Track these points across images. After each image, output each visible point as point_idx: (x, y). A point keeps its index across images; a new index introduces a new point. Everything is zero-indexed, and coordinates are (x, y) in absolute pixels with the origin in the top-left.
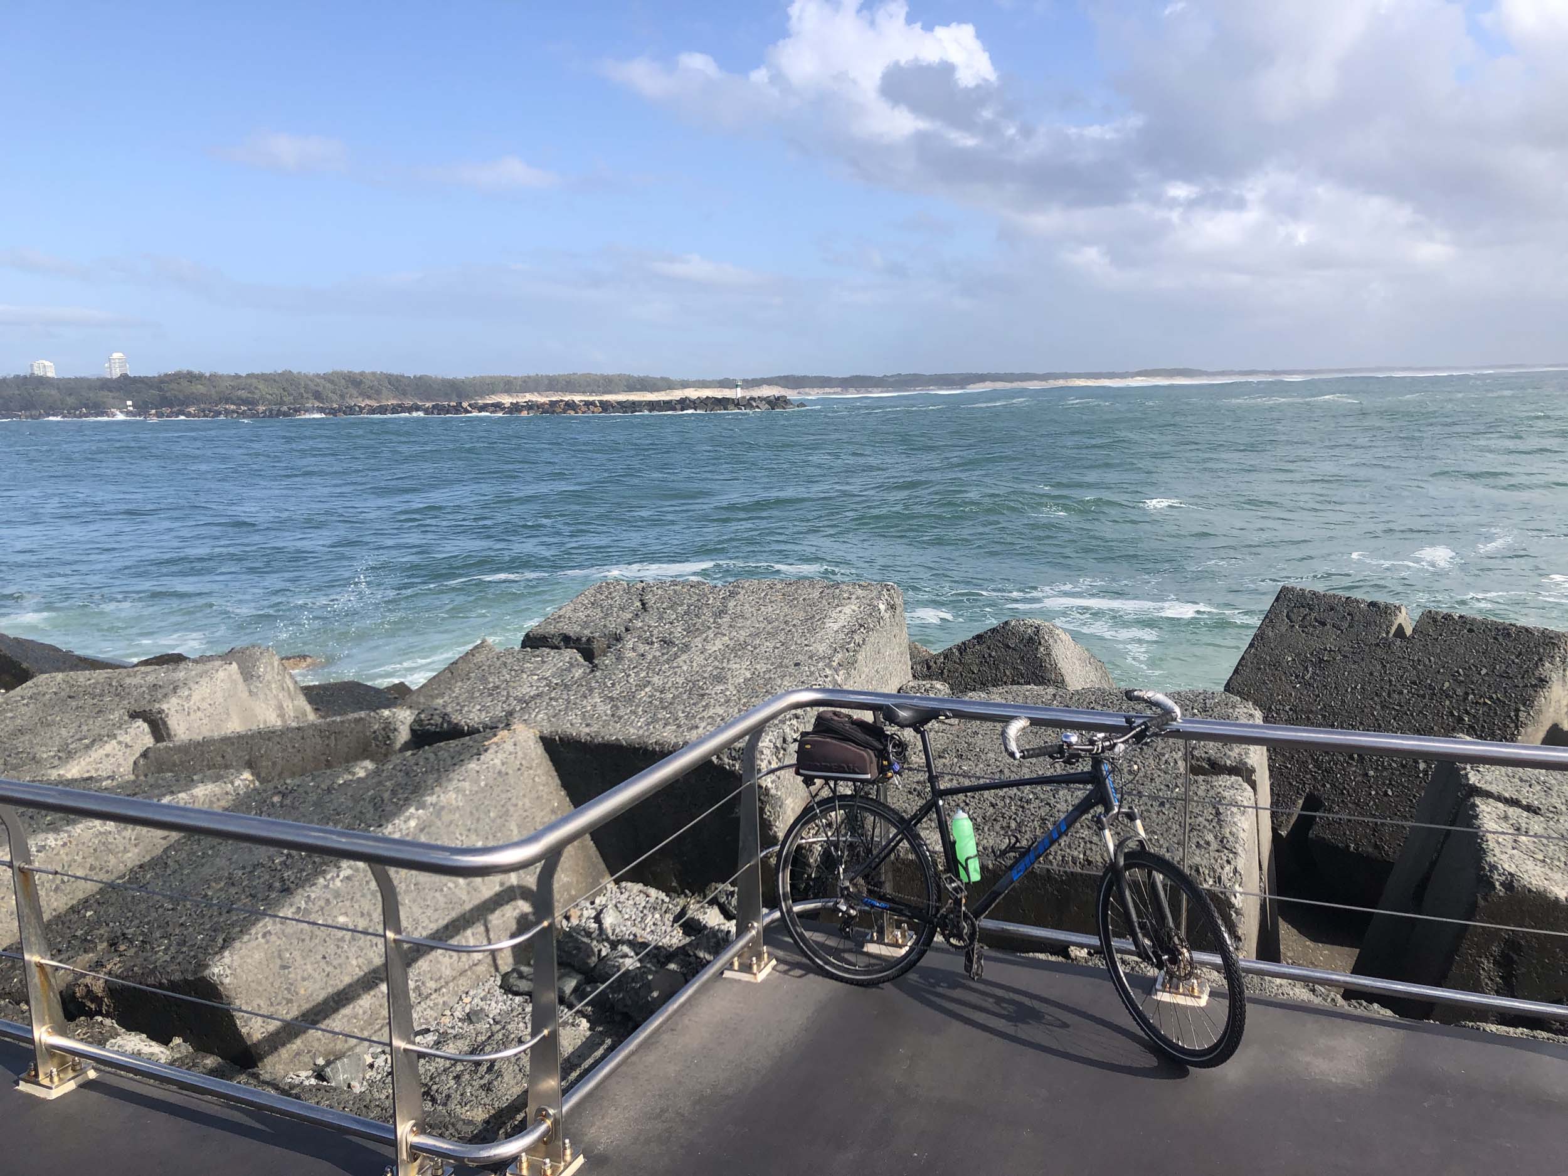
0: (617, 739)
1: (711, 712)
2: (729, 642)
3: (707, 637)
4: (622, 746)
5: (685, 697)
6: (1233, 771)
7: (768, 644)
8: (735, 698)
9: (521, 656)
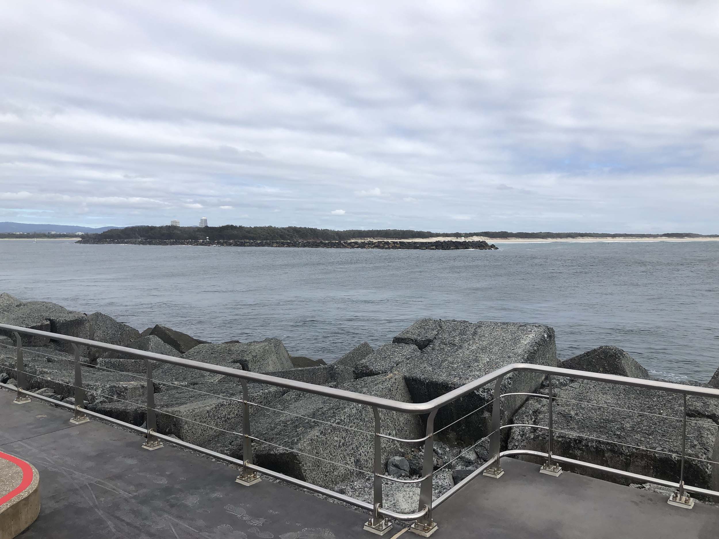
0: (436, 381)
1: (474, 373)
2: (479, 346)
3: (470, 343)
4: (437, 384)
5: (462, 367)
6: (708, 417)
7: (496, 348)
8: (483, 368)
9: (394, 346)
